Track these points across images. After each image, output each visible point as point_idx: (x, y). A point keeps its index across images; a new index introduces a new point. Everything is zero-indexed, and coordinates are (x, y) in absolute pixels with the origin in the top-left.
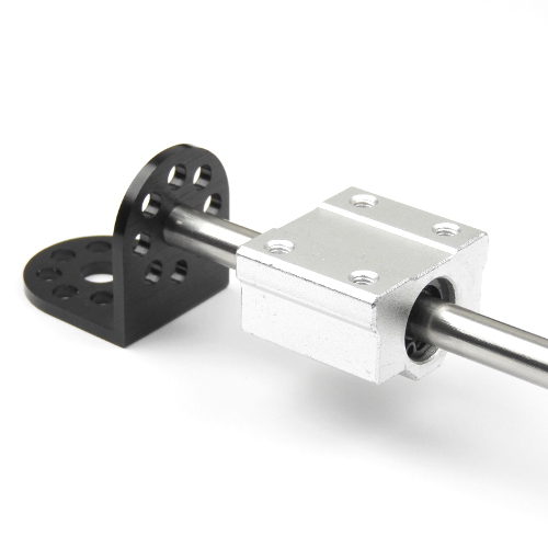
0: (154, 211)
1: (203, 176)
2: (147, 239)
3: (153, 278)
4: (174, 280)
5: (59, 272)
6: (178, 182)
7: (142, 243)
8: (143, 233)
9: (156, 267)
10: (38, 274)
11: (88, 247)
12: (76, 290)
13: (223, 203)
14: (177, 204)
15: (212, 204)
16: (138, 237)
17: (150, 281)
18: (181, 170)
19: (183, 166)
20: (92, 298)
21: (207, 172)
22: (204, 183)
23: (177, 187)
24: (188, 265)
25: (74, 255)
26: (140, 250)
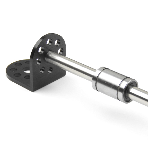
0: (42, 52)
1: (58, 43)
2: (40, 60)
3: (42, 72)
4: (49, 72)
5: (16, 69)
6: (50, 44)
7: (39, 61)
8: (39, 58)
9: (43, 69)
10: (10, 70)
11: (26, 63)
12: (21, 75)
13: (64, 51)
14: (50, 50)
15: (61, 51)
16: (38, 59)
17: (41, 72)
18: (51, 40)
19: (52, 39)
20: (25, 77)
21: (59, 41)
22: (58, 45)
23: (50, 45)
24: (53, 68)
25: (21, 65)
26: (38, 63)
